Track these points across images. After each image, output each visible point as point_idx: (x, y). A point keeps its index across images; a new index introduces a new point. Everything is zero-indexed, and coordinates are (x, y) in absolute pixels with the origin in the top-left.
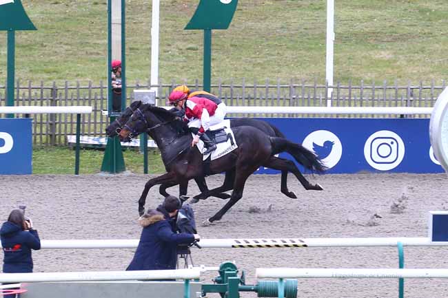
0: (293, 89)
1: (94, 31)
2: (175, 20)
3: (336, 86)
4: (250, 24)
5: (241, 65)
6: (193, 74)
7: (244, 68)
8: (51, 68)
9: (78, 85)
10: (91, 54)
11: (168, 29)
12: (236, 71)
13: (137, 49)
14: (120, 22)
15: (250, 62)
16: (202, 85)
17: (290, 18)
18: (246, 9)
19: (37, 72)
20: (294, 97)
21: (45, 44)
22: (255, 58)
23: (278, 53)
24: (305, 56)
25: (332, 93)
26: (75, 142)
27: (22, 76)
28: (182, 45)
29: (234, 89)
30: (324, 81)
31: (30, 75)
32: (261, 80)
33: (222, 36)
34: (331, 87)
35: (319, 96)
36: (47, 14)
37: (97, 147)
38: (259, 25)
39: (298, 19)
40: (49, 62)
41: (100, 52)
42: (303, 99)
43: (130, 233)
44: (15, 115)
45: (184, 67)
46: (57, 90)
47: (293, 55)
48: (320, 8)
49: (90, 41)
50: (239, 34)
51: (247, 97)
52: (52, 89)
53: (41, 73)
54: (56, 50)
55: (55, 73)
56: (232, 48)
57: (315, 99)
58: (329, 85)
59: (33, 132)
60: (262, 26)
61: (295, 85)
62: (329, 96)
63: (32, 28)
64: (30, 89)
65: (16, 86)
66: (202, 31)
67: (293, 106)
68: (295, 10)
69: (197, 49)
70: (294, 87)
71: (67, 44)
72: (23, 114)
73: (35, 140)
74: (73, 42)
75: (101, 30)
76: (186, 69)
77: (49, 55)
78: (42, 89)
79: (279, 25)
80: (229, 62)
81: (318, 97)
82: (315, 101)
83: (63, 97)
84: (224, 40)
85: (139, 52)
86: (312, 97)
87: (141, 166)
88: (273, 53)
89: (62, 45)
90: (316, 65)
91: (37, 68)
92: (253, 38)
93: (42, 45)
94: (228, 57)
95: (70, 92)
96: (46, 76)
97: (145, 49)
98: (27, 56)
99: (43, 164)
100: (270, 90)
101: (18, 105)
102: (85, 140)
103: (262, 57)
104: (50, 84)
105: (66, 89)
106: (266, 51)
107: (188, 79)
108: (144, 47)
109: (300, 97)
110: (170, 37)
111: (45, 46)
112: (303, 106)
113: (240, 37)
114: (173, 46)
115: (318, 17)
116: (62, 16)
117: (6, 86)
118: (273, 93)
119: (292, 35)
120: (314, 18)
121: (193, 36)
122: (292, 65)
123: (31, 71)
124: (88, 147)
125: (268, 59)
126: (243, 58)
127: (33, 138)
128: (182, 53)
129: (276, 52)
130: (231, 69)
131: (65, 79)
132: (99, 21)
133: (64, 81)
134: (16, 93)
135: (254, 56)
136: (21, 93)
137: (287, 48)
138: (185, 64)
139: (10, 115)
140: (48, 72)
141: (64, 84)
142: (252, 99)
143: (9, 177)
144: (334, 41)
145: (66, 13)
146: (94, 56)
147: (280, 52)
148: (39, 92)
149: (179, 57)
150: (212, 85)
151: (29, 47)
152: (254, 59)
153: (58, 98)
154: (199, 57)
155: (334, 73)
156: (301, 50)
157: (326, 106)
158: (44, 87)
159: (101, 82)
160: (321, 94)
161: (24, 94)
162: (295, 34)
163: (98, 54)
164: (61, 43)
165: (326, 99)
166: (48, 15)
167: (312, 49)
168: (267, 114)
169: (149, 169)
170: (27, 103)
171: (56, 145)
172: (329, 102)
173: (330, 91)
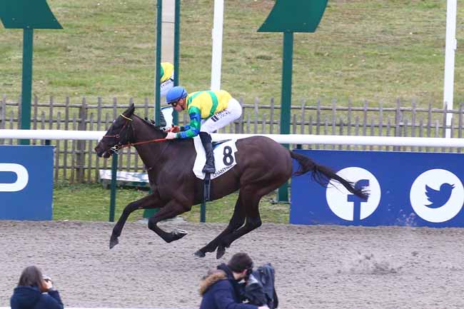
0: (401, 114)
1: (134, 32)
2: (241, 19)
3: (457, 110)
4: (341, 25)
5: (328, 80)
6: (265, 91)
7: (333, 84)
8: (76, 79)
9: (115, 103)
10: (131, 62)
11: (233, 31)
12: (322, 88)
13: (192, 57)
14: (173, 20)
15: (341, 76)
16: (280, 106)
17: (394, 19)
18: (336, 6)
19: (58, 84)
20: (402, 124)
21: (69, 47)
22: (348, 71)
23: (379, 66)
24: (414, 70)
25: (452, 120)
26: (110, 178)
27: (39, 90)
28: (249, 52)
29: (322, 112)
30: (441, 103)
31: (49, 89)
32: (356, 100)
33: (303, 42)
34: (450, 112)
35: (436, 124)
36: (70, 7)
37: (139, 186)
38: (353, 27)
39: (404, 21)
40: (75, 72)
41: (141, 60)
42: (414, 127)
43: (182, 301)
44: (31, 141)
45: (253, 81)
46: (87, 108)
47: (398, 68)
48: (435, 6)
49: (128, 45)
50: (327, 39)
51: (338, 122)
52: (80, 107)
53: (64, 86)
54: (83, 55)
55: (82, 87)
56: (317, 57)
57: (429, 127)
58: (448, 109)
59: (55, 164)
60: (357, 28)
61: (402, 108)
62: (449, 123)
63: (57, 26)
64: (51, 106)
65: (33, 103)
66: (282, 34)
67: (400, 136)
68: (401, 8)
69: (270, 58)
70: (402, 111)
71: (98, 49)
72: (42, 141)
73: (57, 174)
74: (106, 45)
75: (142, 30)
76: (255, 84)
77: (74, 62)
78: (67, 107)
79: (379, 28)
80: (313, 76)
81: (432, 125)
82: (429, 131)
83: (95, 119)
84: (306, 46)
85: (193, 60)
86: (425, 125)
87: (197, 211)
88: (372, 65)
89: (92, 49)
90: (428, 82)
91: (58, 79)
92: (345, 45)
93: (65, 49)
94: (311, 70)
95: (104, 112)
96: (70, 90)
97: (201, 57)
98: (45, 63)
99: (66, 207)
100: (369, 114)
101: (35, 128)
102: (123, 176)
103: (356, 70)
104: (77, 101)
105: (99, 108)
106: (363, 62)
107: (260, 97)
108: (200, 54)
109: (409, 124)
110: (234, 41)
111: (70, 51)
112: (413, 136)
113: (328, 43)
114: (238, 54)
115: (433, 18)
116: (92, 11)
117: (20, 103)
118: (373, 118)
119: (397, 42)
120: (426, 19)
121: (266, 41)
122: (397, 82)
123: (51, 83)
124: (126, 186)
125: (365, 73)
126: (332, 71)
127: (54, 172)
128: (251, 63)
129: (376, 63)
130: (316, 86)
131: (96, 95)
132: (141, 18)
133: (96, 97)
134: (32, 112)
135: (346, 68)
136: (39, 112)
137: (390, 58)
138: (254, 78)
139: (25, 141)
140: (74, 85)
141: (97, 101)
142: (344, 125)
143: (21, 223)
144: (456, 51)
145: (96, 7)
146: (133, 65)
147: (382, 64)
148: (63, 111)
149: (245, 67)
150: (292, 106)
151: (47, 51)
152: (346, 73)
153: (88, 120)
154: (273, 69)
155: (454, 93)
156: (409, 61)
157: (444, 136)
158: (70, 104)
159: (146, 99)
160: (437, 121)
161: (43, 114)
162: (401, 40)
163: (139, 62)
164: (90, 47)
165: (444, 128)
166: (73, 9)
167: (423, 60)
168: (364, 146)
169: (207, 216)
170: (47, 125)
171: (84, 182)
172: (448, 131)
173: (449, 116)
